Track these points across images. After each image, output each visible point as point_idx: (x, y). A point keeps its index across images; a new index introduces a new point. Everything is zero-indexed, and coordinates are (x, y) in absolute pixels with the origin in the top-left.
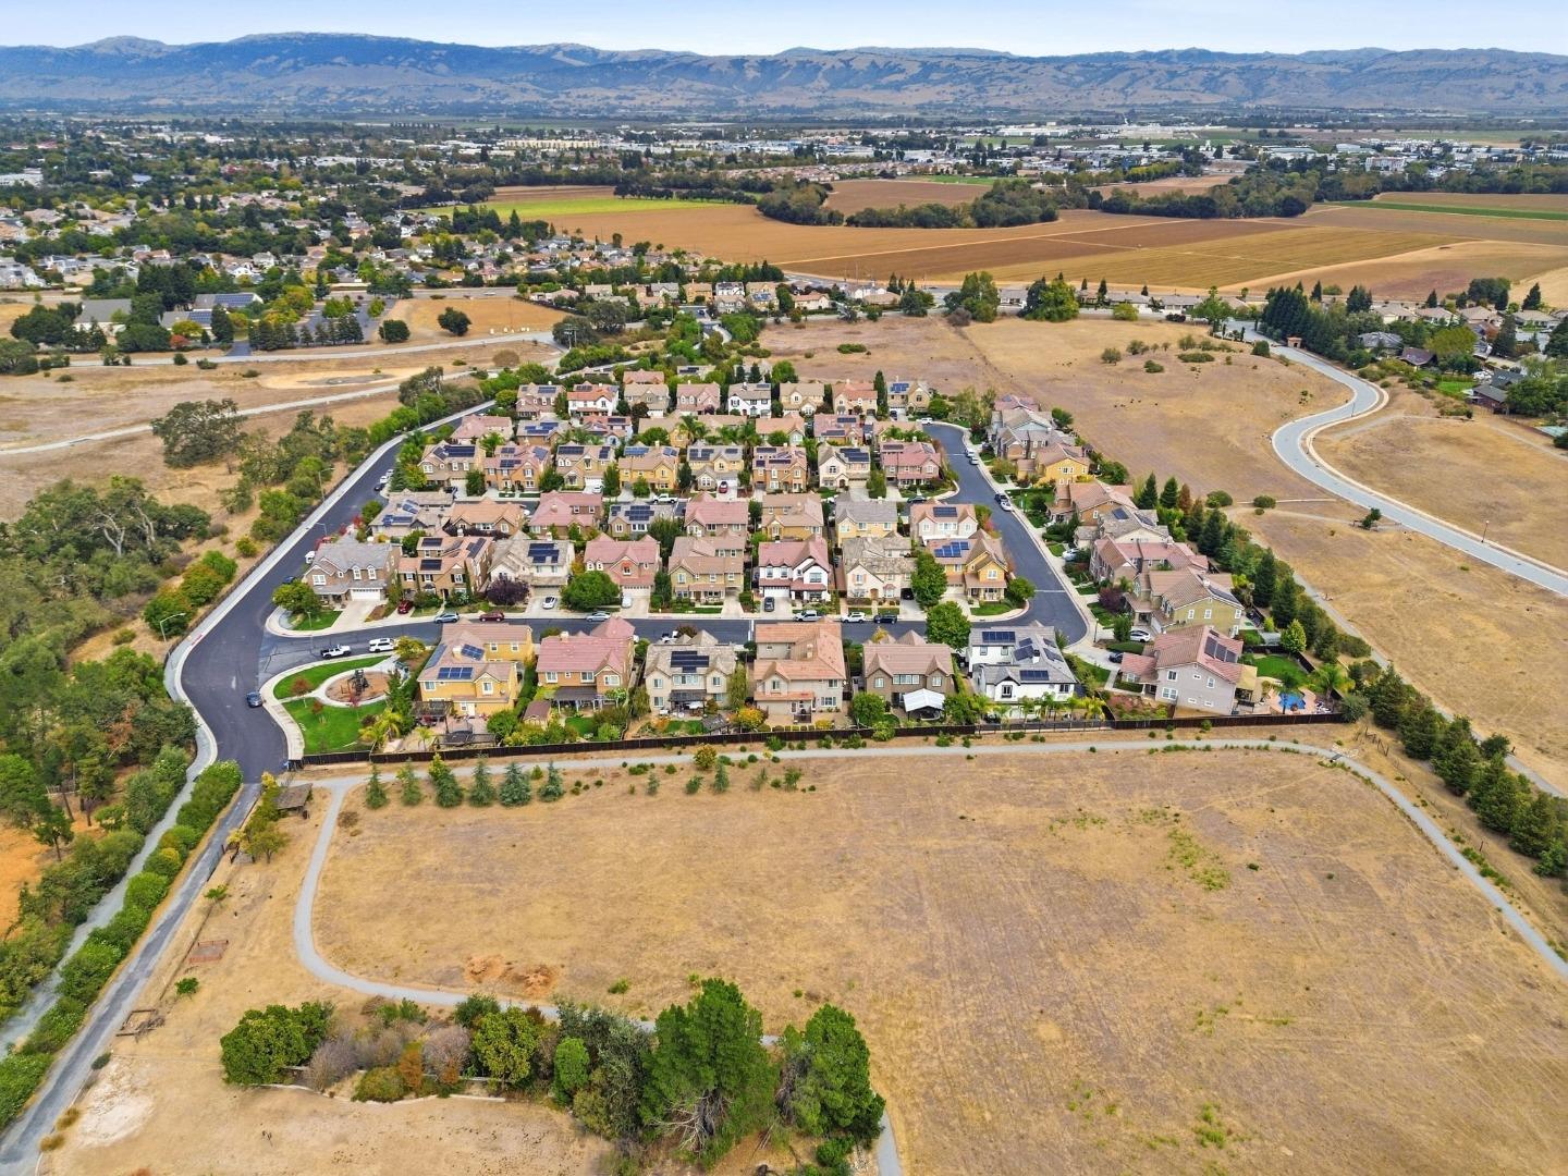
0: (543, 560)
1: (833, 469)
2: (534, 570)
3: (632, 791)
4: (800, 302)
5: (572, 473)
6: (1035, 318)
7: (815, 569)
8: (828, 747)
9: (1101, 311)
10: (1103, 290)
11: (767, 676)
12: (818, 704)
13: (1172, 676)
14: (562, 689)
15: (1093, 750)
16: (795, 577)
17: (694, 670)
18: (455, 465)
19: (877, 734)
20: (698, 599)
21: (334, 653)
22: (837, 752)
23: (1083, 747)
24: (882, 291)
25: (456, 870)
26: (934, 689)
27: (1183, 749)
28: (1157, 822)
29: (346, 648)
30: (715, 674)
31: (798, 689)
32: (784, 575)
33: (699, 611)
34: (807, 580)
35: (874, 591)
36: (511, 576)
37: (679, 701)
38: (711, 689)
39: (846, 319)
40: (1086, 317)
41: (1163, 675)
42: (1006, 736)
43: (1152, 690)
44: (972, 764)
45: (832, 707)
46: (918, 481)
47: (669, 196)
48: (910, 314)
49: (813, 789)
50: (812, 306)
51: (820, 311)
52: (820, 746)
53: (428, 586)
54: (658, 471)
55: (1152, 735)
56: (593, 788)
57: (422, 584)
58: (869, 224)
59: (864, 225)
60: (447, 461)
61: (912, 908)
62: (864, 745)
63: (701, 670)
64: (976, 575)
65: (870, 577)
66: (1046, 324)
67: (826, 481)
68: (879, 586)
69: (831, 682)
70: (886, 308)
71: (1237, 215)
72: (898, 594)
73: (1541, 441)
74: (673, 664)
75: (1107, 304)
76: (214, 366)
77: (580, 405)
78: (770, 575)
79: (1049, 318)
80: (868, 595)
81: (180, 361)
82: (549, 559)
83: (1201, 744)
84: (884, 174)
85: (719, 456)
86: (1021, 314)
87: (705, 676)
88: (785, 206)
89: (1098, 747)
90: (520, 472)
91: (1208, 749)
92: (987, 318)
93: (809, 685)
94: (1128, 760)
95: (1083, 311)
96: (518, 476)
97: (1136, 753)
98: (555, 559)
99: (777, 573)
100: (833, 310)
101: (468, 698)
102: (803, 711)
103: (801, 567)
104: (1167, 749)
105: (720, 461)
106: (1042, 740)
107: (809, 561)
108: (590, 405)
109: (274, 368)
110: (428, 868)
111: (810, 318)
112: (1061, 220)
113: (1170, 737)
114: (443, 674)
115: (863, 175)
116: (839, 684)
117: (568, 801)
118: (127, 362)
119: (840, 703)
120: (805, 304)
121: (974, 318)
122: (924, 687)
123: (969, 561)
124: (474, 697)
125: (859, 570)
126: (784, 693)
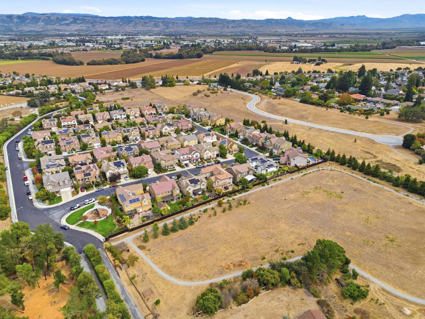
0: (120, 166)
1: (166, 129)
2: (118, 170)
3: (209, 216)
4: (100, 87)
5: (90, 143)
6: (166, 86)
7: (197, 153)
8: (241, 193)
9: (180, 83)
10: (177, 78)
11: (216, 180)
12: (227, 184)
13: (294, 159)
14: (163, 198)
15: (292, 179)
16: (191, 157)
17: (197, 183)
18: (48, 147)
19: (250, 187)
20: (168, 168)
21: (75, 208)
22: (244, 194)
23: (289, 178)
24: (121, 82)
25: (190, 248)
26: (251, 174)
27: (306, 174)
28: (318, 189)
29: (78, 205)
30: (203, 183)
32: (187, 157)
33: (170, 171)
34: (194, 157)
35: (210, 157)
36: (113, 173)
37: (195, 193)
38: (203, 187)
39: (116, 91)
40: (178, 85)
41: (292, 160)
42: (273, 181)
43: (289, 164)
44: (273, 188)
45: (230, 185)
46: (187, 129)
47: (17, 59)
48: (133, 88)
49: (249, 203)
50: (104, 88)
51: (107, 89)
52: (239, 194)
53: (87, 182)
54: (118, 137)
55: (299, 173)
56: (199, 219)
58: (94, 64)
59: (92, 65)
60: (45, 146)
61: (298, 220)
63: (199, 183)
64: (231, 147)
66: (169, 88)
67: (164, 133)
68: (211, 154)
69: (229, 178)
70: (125, 87)
71: (188, 58)
72: (215, 156)
73: (297, 102)
74: (191, 183)
75: (180, 81)
77: (66, 123)
78: (184, 158)
79: (170, 86)
82: (121, 166)
83: (308, 172)
84: (83, 50)
85: (132, 131)
86: (161, 86)
89: (293, 177)
90: (74, 145)
91: (310, 173)
92: (154, 88)
93: (225, 180)
94: (300, 179)
95: (177, 84)
96: (73, 146)
97: (300, 177)
98: (124, 165)
99: (185, 157)
100: (110, 89)
101: (139, 207)
102: (225, 187)
103: (192, 154)
104: (304, 175)
105: (133, 132)
106: (281, 179)
108: (69, 123)
110: (182, 250)
111: (105, 91)
112: (146, 61)
113: (302, 172)
114: (131, 202)
115: (76, 50)
116: (231, 178)
117: (196, 224)
119: (232, 183)
120: (102, 88)
121: (151, 88)
122: (248, 174)
123: (228, 144)
124: (141, 206)
125: (207, 152)
126: (220, 184)
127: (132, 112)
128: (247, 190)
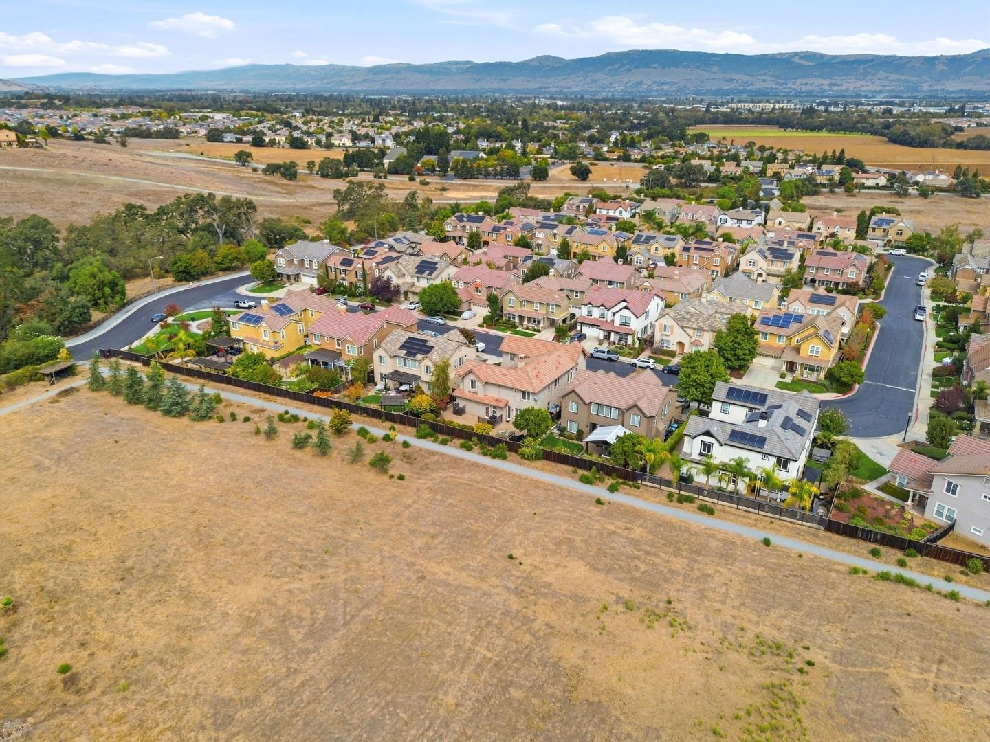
1: (752, 263)
2: (415, 280)
3: (258, 432)
4: (861, 179)
7: (626, 313)
8: (469, 449)
11: (466, 374)
12: (513, 414)
13: (952, 489)
14: (321, 351)
15: (767, 542)
16: (609, 319)
17: (414, 355)
18: (468, 227)
19: (523, 450)
20: (521, 324)
22: (474, 456)
23: (758, 535)
24: (943, 177)
27: (911, 584)
28: (769, 660)
30: (427, 362)
31: (493, 393)
32: (602, 316)
33: (517, 333)
34: (617, 323)
35: (681, 344)
36: (395, 281)
38: (424, 377)
41: (939, 485)
42: (674, 496)
43: (921, 503)
44: (596, 509)
46: (837, 284)
49: (401, 478)
50: (869, 183)
51: (877, 187)
52: (462, 446)
53: (344, 279)
54: (601, 246)
55: (875, 553)
56: (239, 421)
57: (339, 277)
59: (971, 149)
60: (463, 224)
62: (504, 458)
63: (420, 356)
64: (797, 349)
65: (677, 329)
68: (686, 341)
70: (941, 190)
76: (428, 183)
77: (604, 212)
78: (590, 314)
80: (674, 348)
81: (412, 179)
82: (427, 272)
83: (947, 587)
85: (656, 242)
87: (420, 361)
88: (906, 133)
89: (776, 540)
90: (503, 236)
91: (953, 596)
93: (503, 391)
94: (804, 572)
97: (830, 566)
98: (430, 274)
99: (596, 313)
100: (888, 187)
101: (254, 341)
102: (493, 417)
103: (615, 310)
104: (884, 577)
107: (624, 304)
109: (457, 188)
111: (862, 191)
113: (902, 564)
118: (385, 177)
120: (864, 181)
122: (622, 423)
123: (795, 334)
124: (256, 341)
126: (480, 395)
127: (780, 219)
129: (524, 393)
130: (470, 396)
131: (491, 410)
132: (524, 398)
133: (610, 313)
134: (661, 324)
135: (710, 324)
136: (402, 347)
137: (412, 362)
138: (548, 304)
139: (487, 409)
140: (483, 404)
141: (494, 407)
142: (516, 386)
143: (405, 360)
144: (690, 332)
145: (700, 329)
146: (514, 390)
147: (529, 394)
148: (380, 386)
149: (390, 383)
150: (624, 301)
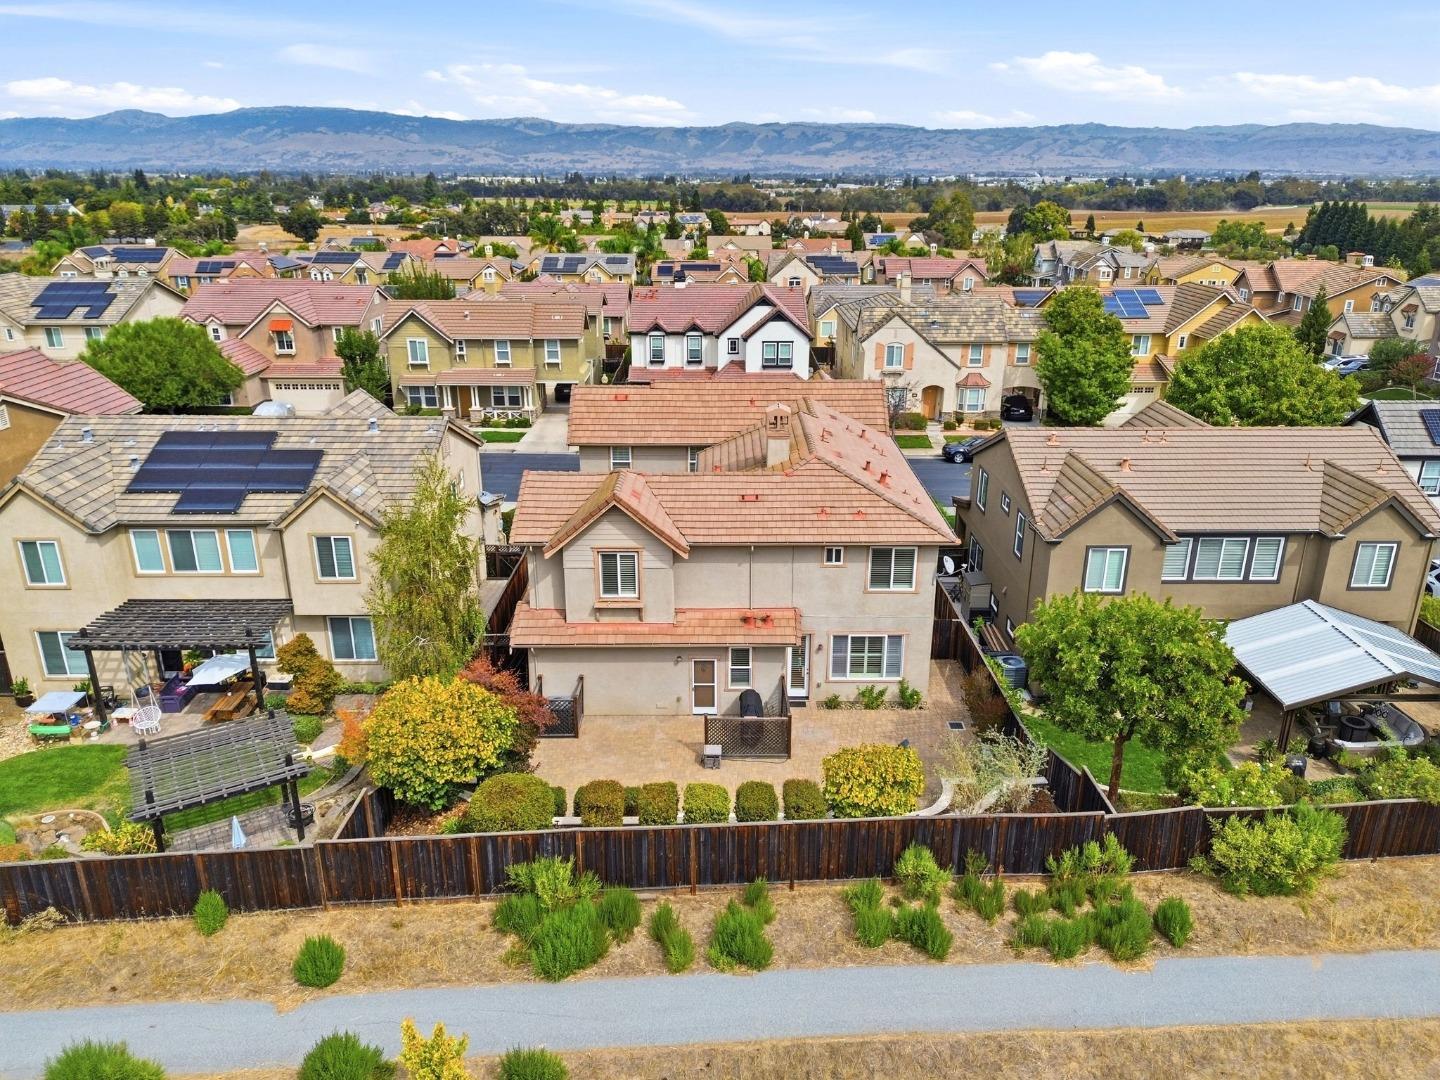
1: (794, 283)
7: (778, 331)
10: (1090, 225)
11: (578, 529)
12: (820, 665)
16: (722, 361)
20: (461, 412)
26: (1355, 605)
30: (325, 519)
31: (721, 591)
32: (695, 358)
34: (754, 364)
35: (933, 392)
38: (315, 597)
45: (884, 682)
63: (261, 506)
65: (924, 352)
68: (947, 379)
69: (886, 562)
72: (992, 402)
80: (917, 405)
87: (277, 530)
93: (776, 572)
98: (94, 313)
99: (676, 351)
102: (749, 702)
103: (737, 331)
107: (763, 311)
116: (924, 570)
119: (918, 667)
122: (1310, 591)
123: (1173, 323)
125: (896, 334)
126: (658, 615)
128: (1150, 889)
129: (881, 555)
130: (610, 631)
131: (723, 668)
132: (880, 578)
133: (723, 343)
134: (879, 346)
135: (1001, 327)
136: (144, 481)
137: (223, 539)
138: (538, 343)
139: (704, 671)
140: (677, 652)
141: (741, 655)
142: (836, 533)
143: (180, 534)
144: (954, 353)
145: (976, 345)
146: (832, 552)
147: (906, 555)
148: (56, 696)
149: (115, 671)
150: (764, 301)
